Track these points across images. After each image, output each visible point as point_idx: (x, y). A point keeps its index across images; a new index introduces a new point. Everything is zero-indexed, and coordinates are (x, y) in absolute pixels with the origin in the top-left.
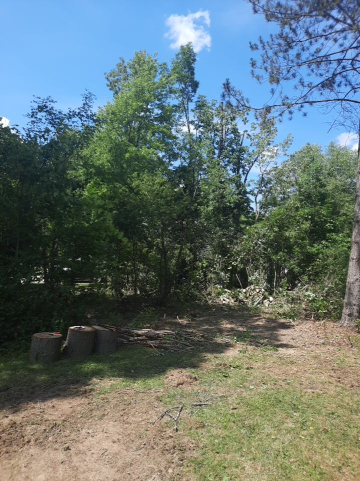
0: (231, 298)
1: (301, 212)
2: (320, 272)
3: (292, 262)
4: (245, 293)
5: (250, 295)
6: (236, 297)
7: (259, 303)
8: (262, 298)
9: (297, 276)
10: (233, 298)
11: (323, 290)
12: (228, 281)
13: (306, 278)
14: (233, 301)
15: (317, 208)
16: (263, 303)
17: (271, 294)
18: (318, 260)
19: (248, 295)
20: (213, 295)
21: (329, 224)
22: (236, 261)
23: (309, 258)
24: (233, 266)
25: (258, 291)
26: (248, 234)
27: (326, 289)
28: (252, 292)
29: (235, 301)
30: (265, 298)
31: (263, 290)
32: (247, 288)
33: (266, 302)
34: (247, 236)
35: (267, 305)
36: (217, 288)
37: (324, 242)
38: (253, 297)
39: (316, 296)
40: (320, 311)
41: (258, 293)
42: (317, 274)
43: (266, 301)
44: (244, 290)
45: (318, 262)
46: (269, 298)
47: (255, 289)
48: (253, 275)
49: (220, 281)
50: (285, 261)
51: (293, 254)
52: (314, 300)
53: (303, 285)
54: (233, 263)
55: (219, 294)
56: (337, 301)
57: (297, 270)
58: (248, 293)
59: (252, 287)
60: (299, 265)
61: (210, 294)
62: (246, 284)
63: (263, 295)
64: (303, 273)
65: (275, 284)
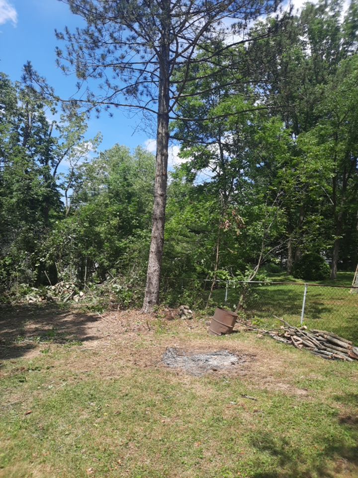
0: (38, 297)
1: (110, 209)
2: (127, 265)
3: (102, 257)
4: (54, 290)
5: (59, 292)
6: (44, 295)
7: (69, 299)
8: (71, 293)
9: (107, 270)
10: (40, 296)
11: (129, 282)
12: (36, 279)
13: (114, 271)
14: (40, 299)
15: (125, 205)
16: (73, 299)
17: (81, 289)
18: (125, 254)
19: (57, 292)
20: (18, 295)
21: (135, 221)
22: (45, 257)
23: (117, 252)
24: (41, 262)
25: (67, 286)
26: (58, 229)
27: (132, 280)
28: (62, 288)
29: (43, 299)
30: (75, 293)
31: (73, 286)
32: (57, 285)
33: (76, 298)
34: (57, 231)
35: (77, 300)
36: (22, 287)
37: (130, 237)
38: (63, 294)
39: (122, 288)
40: (126, 301)
41: (68, 289)
42: (125, 267)
43: (76, 296)
44: (53, 287)
45: (125, 255)
46: (79, 294)
47: (64, 286)
48: (63, 271)
49: (27, 279)
50: (95, 255)
51: (103, 248)
52: (120, 291)
53: (111, 278)
54: (41, 259)
55: (25, 293)
56: (140, 291)
57: (106, 264)
58: (58, 290)
59: (62, 283)
60: (108, 259)
61: (14, 294)
62: (55, 280)
63: (73, 290)
64: (112, 267)
65: (85, 279)
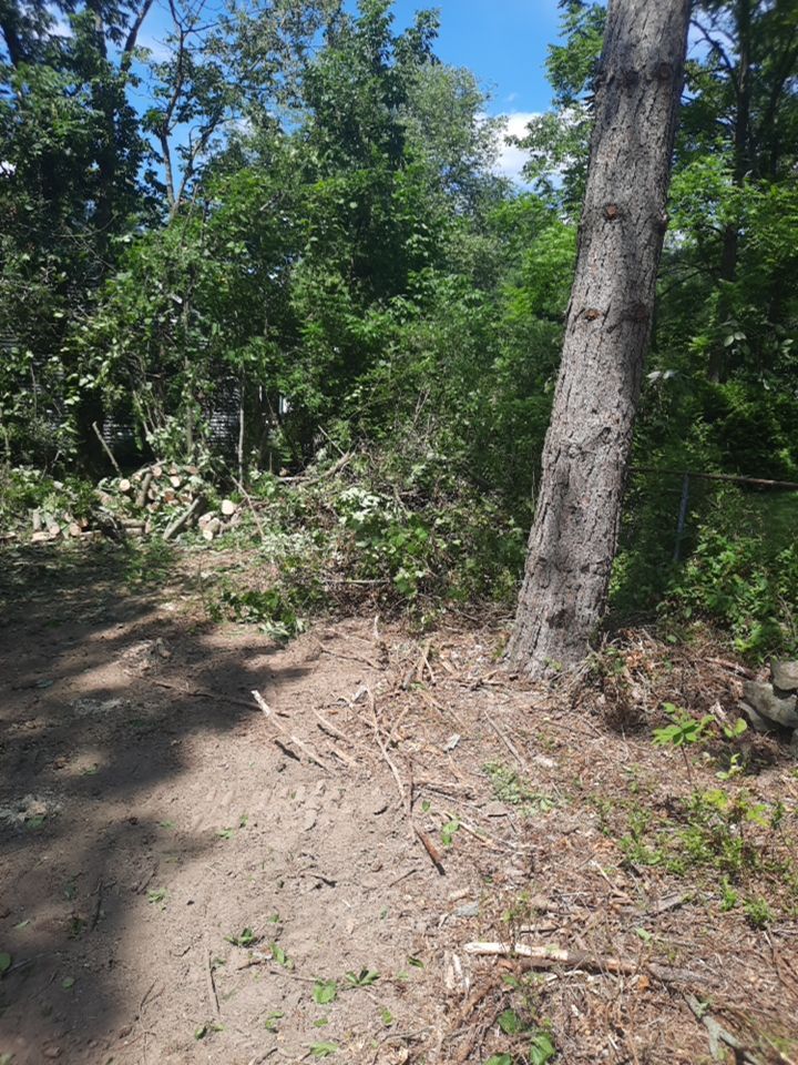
1: (322, 186)
2: (391, 404)
3: (297, 375)
4: (129, 493)
5: (148, 501)
6: (86, 511)
7: (182, 528)
8: (191, 507)
9: (317, 421)
10: (77, 517)
11: (407, 474)
13: (342, 426)
15: (380, 169)
16: (194, 527)
17: (225, 489)
18: (382, 363)
19: (139, 502)
20: (3, 506)
21: (416, 236)
22: (95, 372)
23: (355, 357)
24: (83, 392)
25: (176, 481)
27: (417, 469)
28: (156, 488)
29: (84, 529)
30: (204, 506)
31: (196, 480)
32: (137, 476)
33: (208, 522)
35: (208, 535)
36: (18, 480)
37: (399, 301)
38: (160, 509)
39: (382, 504)
41: (177, 489)
42: (378, 413)
43: (207, 517)
44: (125, 484)
45: (383, 368)
46: (218, 508)
47: (164, 478)
48: (163, 424)
50: (273, 369)
51: (301, 344)
53: (333, 454)
54: (83, 381)
55: (28, 502)
56: (458, 518)
57: (314, 400)
58: (141, 493)
59: (157, 469)
60: (321, 385)
62: (134, 457)
63: (195, 496)
64: (335, 412)
65: (240, 452)
